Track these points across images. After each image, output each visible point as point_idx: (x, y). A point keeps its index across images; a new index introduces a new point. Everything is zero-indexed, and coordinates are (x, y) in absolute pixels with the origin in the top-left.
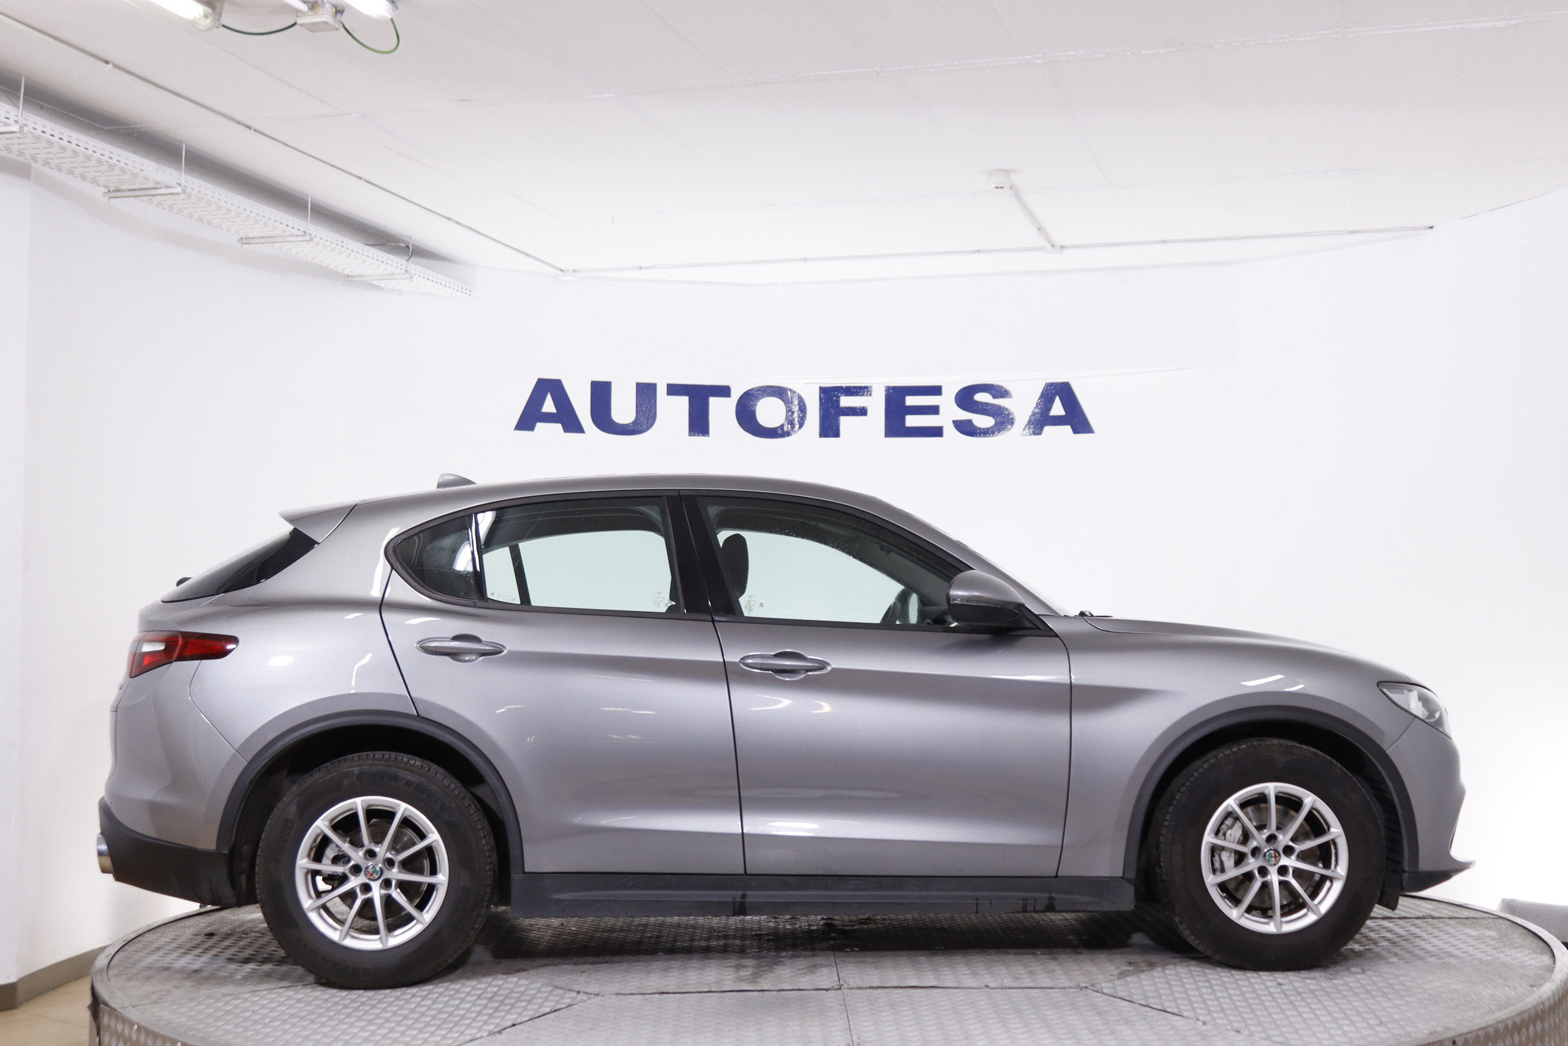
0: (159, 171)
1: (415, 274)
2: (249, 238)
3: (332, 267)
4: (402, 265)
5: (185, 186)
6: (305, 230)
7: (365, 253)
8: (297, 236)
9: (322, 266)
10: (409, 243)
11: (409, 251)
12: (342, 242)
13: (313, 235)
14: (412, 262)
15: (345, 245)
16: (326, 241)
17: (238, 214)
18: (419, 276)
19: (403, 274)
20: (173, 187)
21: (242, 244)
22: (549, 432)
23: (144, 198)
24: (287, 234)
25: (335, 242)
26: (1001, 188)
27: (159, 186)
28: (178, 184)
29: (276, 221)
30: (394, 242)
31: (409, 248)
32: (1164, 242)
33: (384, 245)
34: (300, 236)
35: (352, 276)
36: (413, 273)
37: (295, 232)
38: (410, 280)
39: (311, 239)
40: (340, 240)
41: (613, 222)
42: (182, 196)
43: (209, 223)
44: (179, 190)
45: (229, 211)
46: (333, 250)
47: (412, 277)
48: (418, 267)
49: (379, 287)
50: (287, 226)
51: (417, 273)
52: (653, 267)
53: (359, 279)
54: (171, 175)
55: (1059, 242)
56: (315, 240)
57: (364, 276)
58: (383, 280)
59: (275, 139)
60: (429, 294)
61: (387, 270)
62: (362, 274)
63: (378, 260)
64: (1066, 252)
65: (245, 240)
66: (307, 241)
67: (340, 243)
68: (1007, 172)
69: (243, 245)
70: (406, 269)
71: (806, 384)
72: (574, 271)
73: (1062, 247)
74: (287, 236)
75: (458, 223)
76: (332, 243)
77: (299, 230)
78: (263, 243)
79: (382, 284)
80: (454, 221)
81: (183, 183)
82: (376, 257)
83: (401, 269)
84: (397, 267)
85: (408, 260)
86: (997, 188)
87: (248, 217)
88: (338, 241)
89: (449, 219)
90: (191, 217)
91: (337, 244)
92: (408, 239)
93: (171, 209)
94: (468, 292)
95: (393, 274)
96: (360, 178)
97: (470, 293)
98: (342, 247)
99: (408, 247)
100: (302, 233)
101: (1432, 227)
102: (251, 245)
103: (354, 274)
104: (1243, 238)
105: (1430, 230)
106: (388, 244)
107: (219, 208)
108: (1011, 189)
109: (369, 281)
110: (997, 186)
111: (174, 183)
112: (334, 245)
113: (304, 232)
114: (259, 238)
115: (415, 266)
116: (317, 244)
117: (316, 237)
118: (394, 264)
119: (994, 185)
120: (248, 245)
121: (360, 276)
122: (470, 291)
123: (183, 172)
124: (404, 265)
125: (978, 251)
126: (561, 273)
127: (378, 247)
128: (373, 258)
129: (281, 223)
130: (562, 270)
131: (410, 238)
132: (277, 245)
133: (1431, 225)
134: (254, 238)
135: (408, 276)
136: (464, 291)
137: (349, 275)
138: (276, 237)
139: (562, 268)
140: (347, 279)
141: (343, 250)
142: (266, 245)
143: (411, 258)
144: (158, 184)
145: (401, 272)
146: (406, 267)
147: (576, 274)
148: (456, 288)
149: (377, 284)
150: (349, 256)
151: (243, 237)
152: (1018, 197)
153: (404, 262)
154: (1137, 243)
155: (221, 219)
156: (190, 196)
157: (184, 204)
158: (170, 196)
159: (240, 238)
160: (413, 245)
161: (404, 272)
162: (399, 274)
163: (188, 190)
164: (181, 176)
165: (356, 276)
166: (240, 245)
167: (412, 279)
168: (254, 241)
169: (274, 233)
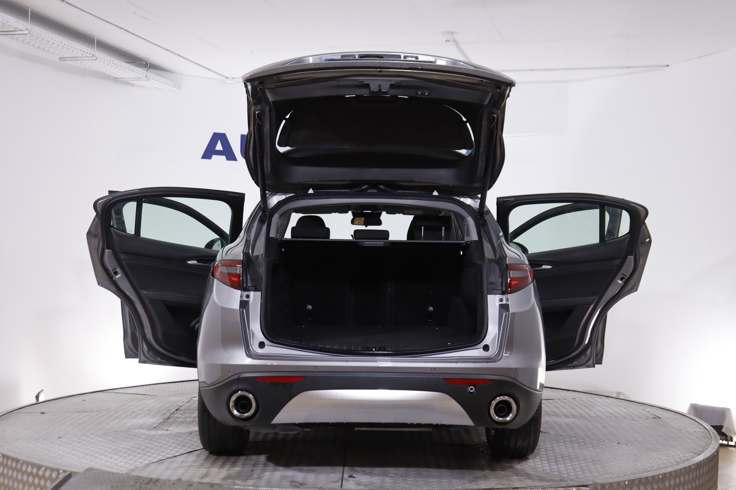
0: (17, 22)
1: (151, 78)
2: (64, 58)
3: (108, 73)
4: (144, 73)
5: (30, 30)
6: (93, 54)
7: (125, 67)
8: (89, 57)
9: (102, 72)
10: (148, 62)
12: (113, 61)
13: (97, 57)
14: (149, 72)
15: (114, 62)
16: (104, 60)
17: (58, 46)
18: (153, 79)
19: (144, 78)
20: (24, 31)
22: (219, 160)
23: (9, 36)
24: (84, 56)
25: (109, 61)
26: (449, 41)
27: (17, 30)
28: (26, 29)
29: (78, 49)
30: (140, 61)
31: (148, 65)
32: (532, 70)
33: (135, 63)
34: (91, 57)
35: (118, 78)
36: (149, 78)
37: (88, 55)
38: (148, 81)
39: (96, 59)
40: (112, 60)
41: (252, 54)
42: (29, 35)
43: (44, 49)
44: (27, 32)
45: (53, 43)
46: (108, 64)
47: (149, 80)
48: (152, 74)
49: (133, 84)
50: (84, 52)
51: (152, 77)
53: (122, 80)
54: (23, 24)
56: (98, 60)
57: (124, 78)
58: (134, 80)
59: (77, 7)
60: (158, 88)
61: (136, 75)
62: (123, 77)
63: (131, 70)
65: (62, 59)
66: (94, 60)
68: (452, 33)
69: (62, 61)
70: (146, 75)
72: (233, 78)
74: (84, 57)
75: (172, 52)
76: (107, 61)
77: (90, 54)
78: (72, 60)
79: (134, 82)
80: (170, 51)
81: (29, 29)
82: (130, 69)
83: (143, 75)
84: (141, 74)
85: (147, 71)
86: (446, 41)
87: (63, 47)
88: (110, 60)
89: (168, 50)
90: (34, 46)
91: (110, 62)
92: (147, 60)
93: (23, 41)
94: (178, 88)
95: (139, 78)
96: (122, 28)
97: (179, 88)
98: (113, 63)
100: (92, 56)
101: (668, 66)
102: (66, 61)
103: (119, 77)
104: (573, 69)
105: (667, 68)
106: (137, 62)
107: (48, 42)
108: (454, 41)
109: (127, 81)
110: (446, 40)
111: (24, 29)
112: (108, 62)
113: (93, 55)
114: (70, 58)
115: (151, 74)
116: (100, 61)
117: (99, 58)
118: (140, 73)
119: (445, 40)
120: (64, 61)
121: (122, 78)
123: (29, 23)
124: (145, 73)
126: (226, 79)
127: (132, 64)
128: (129, 69)
129: (81, 51)
130: (227, 78)
131: (148, 59)
132: (79, 61)
133: (668, 64)
134: (67, 58)
135: (147, 79)
136: (176, 87)
137: (117, 77)
138: (78, 57)
139: (227, 76)
140: (116, 80)
141: (113, 65)
142: (73, 61)
143: (149, 70)
144: (17, 29)
145: (143, 77)
147: (234, 80)
148: (172, 85)
149: (132, 83)
150: (116, 68)
151: (61, 57)
152: (457, 46)
153: (145, 72)
154: (519, 70)
155: (50, 47)
156: (33, 35)
157: (30, 39)
158: (23, 35)
159: (60, 57)
160: (150, 63)
161: (145, 76)
162: (142, 78)
163: (32, 32)
164: (28, 25)
165: (121, 78)
166: (60, 61)
167: (149, 81)
168: (67, 59)
169: (77, 56)
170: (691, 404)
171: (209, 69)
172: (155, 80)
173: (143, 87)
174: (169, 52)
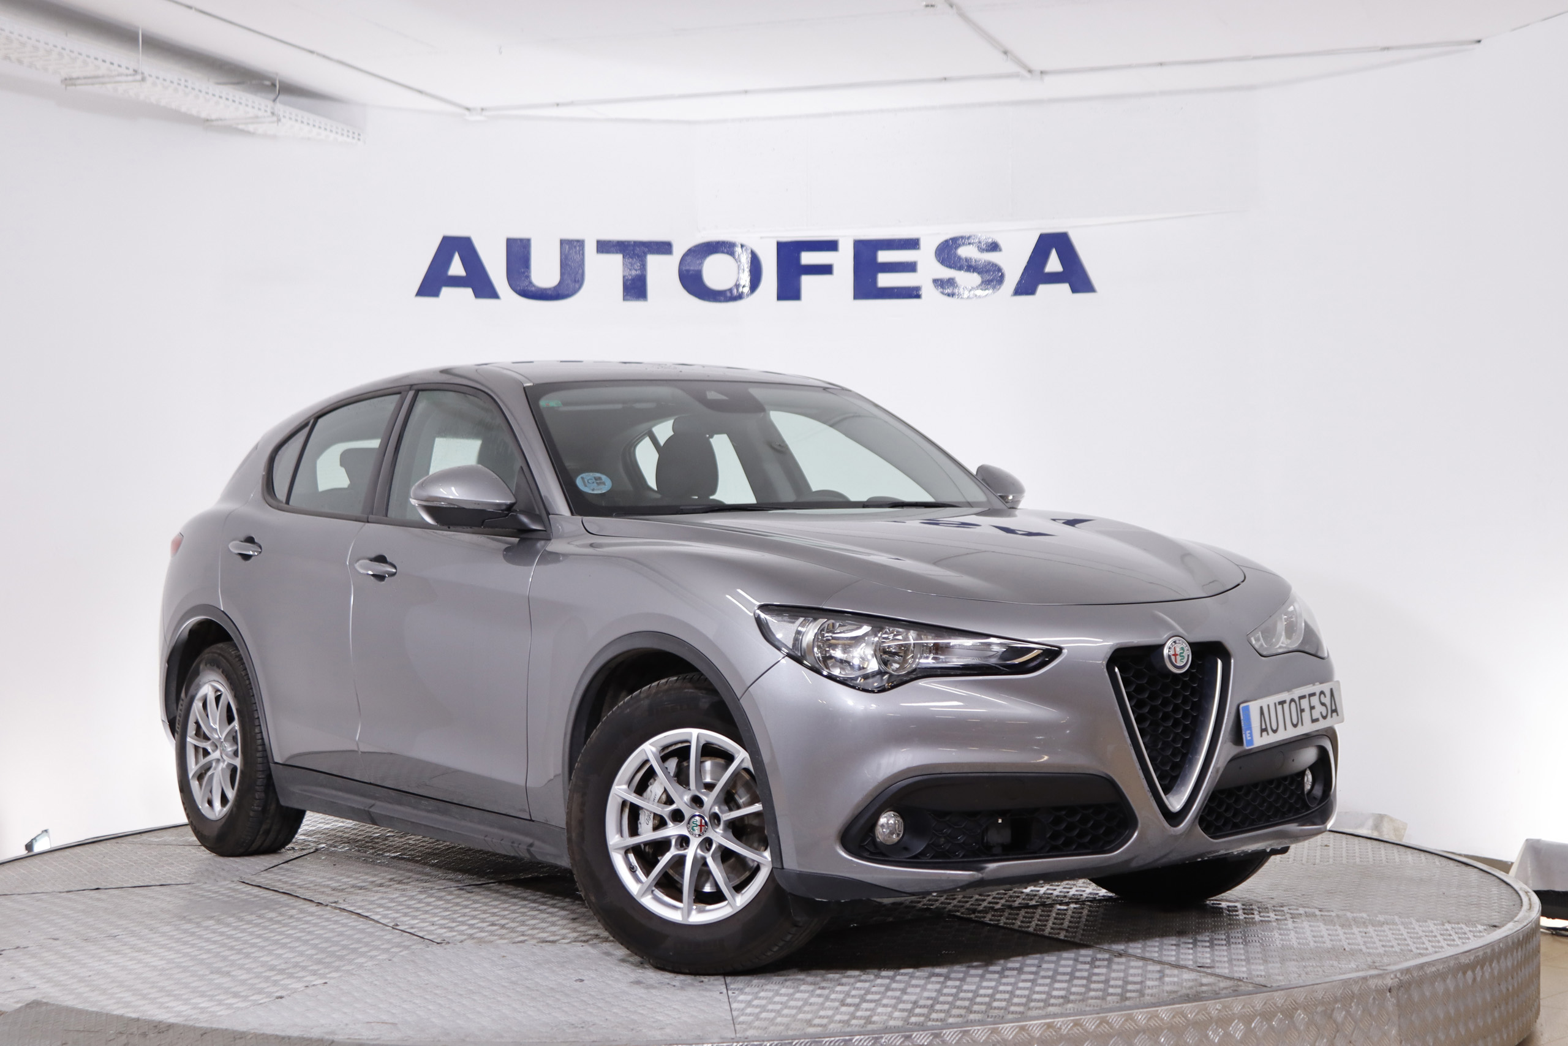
1: (284, 117)
2: (72, 79)
3: (183, 109)
4: (266, 106)
7: (218, 93)
8: (127, 75)
9: (171, 109)
10: (275, 80)
11: (275, 91)
13: (146, 74)
14: (280, 103)
15: (189, 84)
17: (49, 52)
18: (290, 118)
19: (269, 116)
21: (66, 86)
22: (457, 298)
24: (113, 73)
30: (257, 79)
31: (276, 86)
32: (1161, 64)
33: (244, 83)
35: (210, 120)
36: (281, 116)
37: (123, 70)
38: (278, 124)
39: (143, 79)
43: (20, 62)
45: (36, 49)
47: (279, 120)
48: (288, 107)
51: (287, 115)
52: (572, 104)
53: (220, 123)
55: (1037, 66)
56: (149, 81)
57: (224, 119)
60: (303, 139)
61: (249, 112)
62: (221, 118)
63: (236, 101)
64: (1047, 78)
65: (69, 81)
66: (140, 81)
67: (183, 82)
69: (68, 88)
70: (272, 110)
71: (761, 238)
72: (482, 109)
73: (1042, 72)
74: (115, 76)
75: (324, 57)
76: (172, 82)
77: (127, 68)
78: (90, 84)
79: (251, 128)
80: (319, 54)
82: (231, 98)
83: (266, 111)
84: (260, 109)
85: (274, 100)
87: (61, 55)
88: (180, 80)
89: (312, 52)
91: (179, 84)
92: (274, 75)
94: (356, 136)
95: (258, 117)
96: (190, 7)
97: (359, 137)
99: (274, 85)
100: (133, 72)
101: (1479, 41)
102: (77, 86)
103: (214, 117)
104: (1256, 58)
105: (1478, 45)
106: (250, 82)
107: (23, 44)
109: (233, 126)
112: (175, 85)
113: (135, 70)
114: (85, 78)
115: (284, 108)
116: (154, 84)
117: (150, 76)
118: (257, 106)
119: (924, 3)
120: (73, 87)
121: (221, 120)
122: (359, 135)
124: (269, 106)
125: (945, 79)
126: (467, 113)
127: (235, 86)
128: (227, 99)
129: (104, 61)
130: (468, 109)
131: (277, 73)
132: (109, 86)
133: (1477, 38)
134: (78, 78)
135: (275, 119)
136: (351, 134)
137: (209, 118)
138: (103, 77)
139: (469, 105)
140: (206, 123)
142: (95, 85)
143: (278, 99)
145: (266, 114)
146: (273, 108)
147: (484, 113)
148: (339, 131)
149: (245, 129)
150: (197, 97)
151: (66, 77)
152: (962, 15)
153: (270, 103)
154: (1130, 66)
155: (31, 57)
159: (63, 78)
160: (280, 82)
161: (269, 113)
162: (266, 117)
165: (217, 120)
166: (64, 86)
167: (280, 124)
168: (78, 82)
169: (100, 73)
170: (1527, 840)
171: (420, 92)
172: (296, 120)
173: (274, 137)
174: (314, 57)
